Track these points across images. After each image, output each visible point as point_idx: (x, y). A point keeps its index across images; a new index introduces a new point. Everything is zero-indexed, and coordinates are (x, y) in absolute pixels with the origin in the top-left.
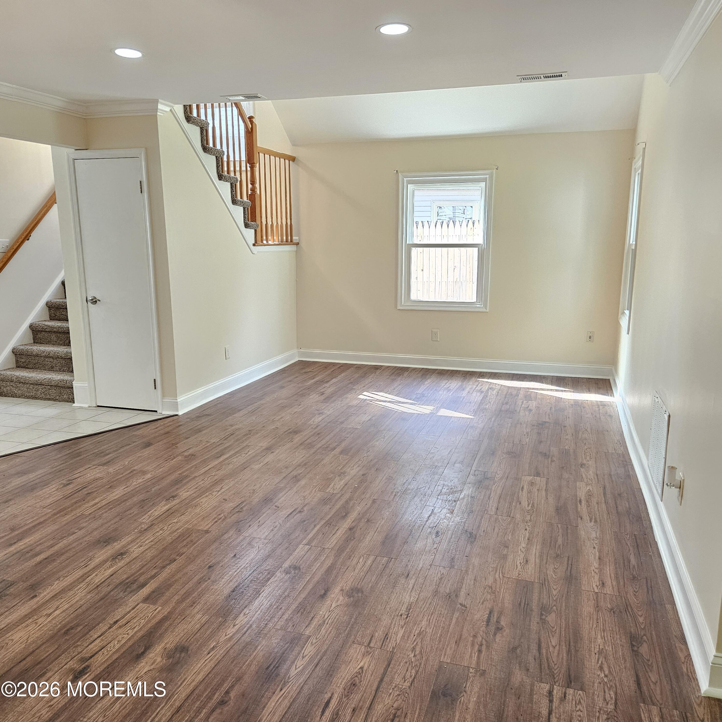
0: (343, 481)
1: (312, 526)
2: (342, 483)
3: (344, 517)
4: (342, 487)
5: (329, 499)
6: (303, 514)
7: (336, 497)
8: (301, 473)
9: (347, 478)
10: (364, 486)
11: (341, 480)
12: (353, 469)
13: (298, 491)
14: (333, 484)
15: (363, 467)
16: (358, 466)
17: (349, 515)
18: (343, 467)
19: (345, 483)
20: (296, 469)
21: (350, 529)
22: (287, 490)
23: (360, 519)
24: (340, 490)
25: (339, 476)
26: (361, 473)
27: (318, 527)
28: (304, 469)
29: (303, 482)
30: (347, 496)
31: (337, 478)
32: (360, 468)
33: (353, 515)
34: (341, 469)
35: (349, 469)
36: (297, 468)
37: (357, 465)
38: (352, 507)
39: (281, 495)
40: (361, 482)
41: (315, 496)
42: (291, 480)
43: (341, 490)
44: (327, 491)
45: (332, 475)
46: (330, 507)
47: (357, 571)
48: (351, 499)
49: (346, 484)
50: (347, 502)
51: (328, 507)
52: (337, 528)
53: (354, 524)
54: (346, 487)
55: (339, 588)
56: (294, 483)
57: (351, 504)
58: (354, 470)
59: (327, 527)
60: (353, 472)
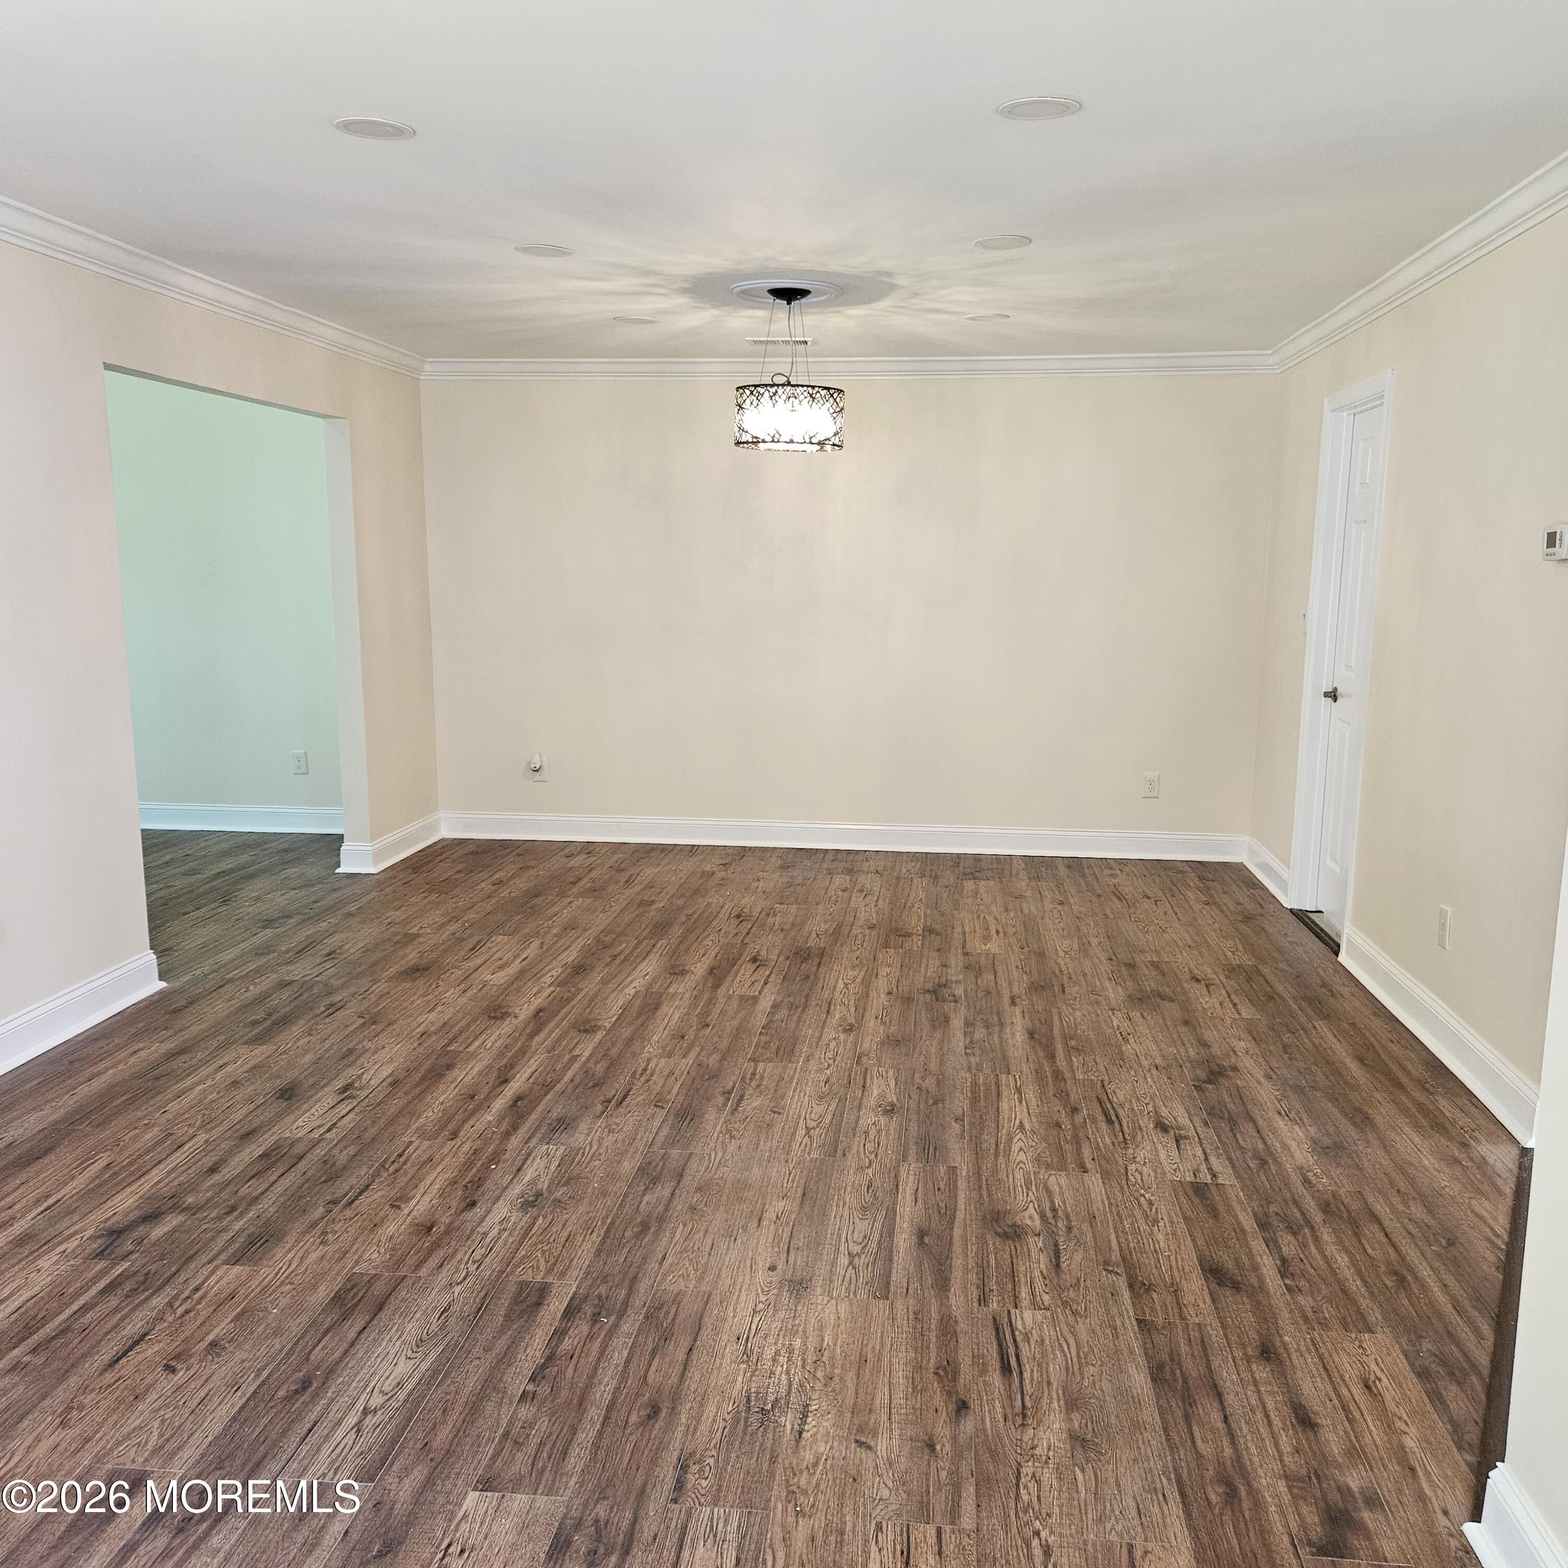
0: (527, 1178)
1: (577, 1081)
2: (529, 1174)
3: (518, 1098)
4: (529, 1162)
5: (554, 1130)
6: (602, 1098)
7: (539, 1135)
8: (644, 1195)
9: (517, 1189)
10: (474, 1170)
11: (534, 1182)
12: (501, 1222)
13: (630, 1144)
14: (553, 1168)
15: (473, 1231)
16: (485, 1234)
17: (510, 1103)
18: (531, 1227)
19: (522, 1172)
20: (664, 1202)
21: (506, 1081)
22: (658, 1144)
23: (487, 1098)
24: (533, 1155)
25: (539, 1195)
26: (478, 1211)
27: (566, 1079)
28: (642, 1206)
29: (628, 1166)
30: (515, 1141)
31: (543, 1185)
32: (481, 1230)
33: (500, 1104)
34: (536, 1219)
35: (513, 1219)
36: (661, 1208)
37: (488, 1240)
38: (504, 1118)
39: (665, 1131)
40: (478, 1183)
41: (588, 1135)
42: (659, 1168)
43: (529, 1155)
44: (563, 1148)
45: (558, 1194)
46: (550, 1114)
47: (497, 1033)
48: (507, 1134)
49: (519, 1170)
50: (515, 1127)
51: (555, 1115)
52: (531, 1081)
53: (500, 1089)
54: (518, 1163)
55: (520, 1019)
56: (650, 1163)
57: (505, 1126)
58: (497, 1220)
59: (549, 1080)
60: (501, 1210)
